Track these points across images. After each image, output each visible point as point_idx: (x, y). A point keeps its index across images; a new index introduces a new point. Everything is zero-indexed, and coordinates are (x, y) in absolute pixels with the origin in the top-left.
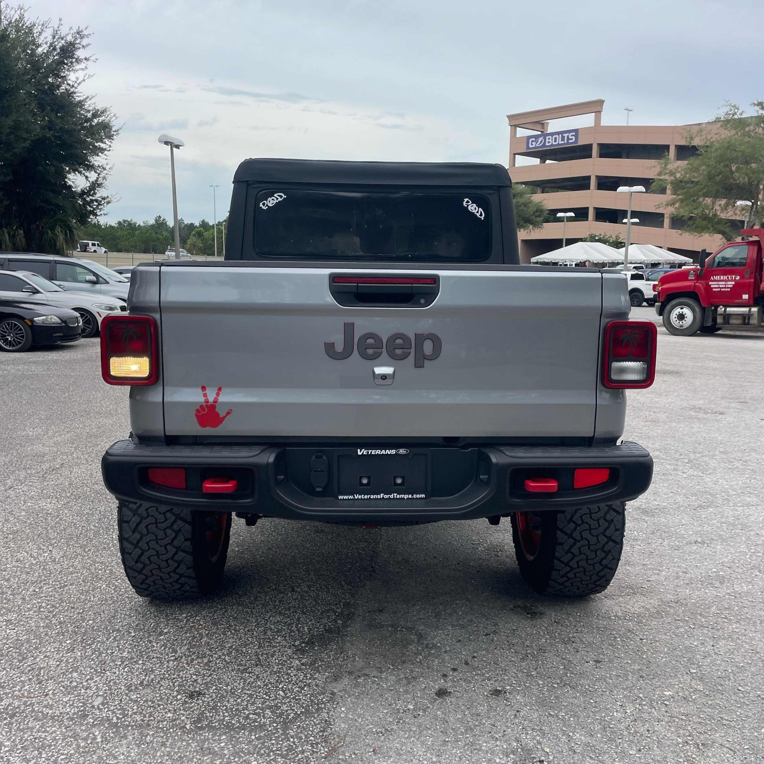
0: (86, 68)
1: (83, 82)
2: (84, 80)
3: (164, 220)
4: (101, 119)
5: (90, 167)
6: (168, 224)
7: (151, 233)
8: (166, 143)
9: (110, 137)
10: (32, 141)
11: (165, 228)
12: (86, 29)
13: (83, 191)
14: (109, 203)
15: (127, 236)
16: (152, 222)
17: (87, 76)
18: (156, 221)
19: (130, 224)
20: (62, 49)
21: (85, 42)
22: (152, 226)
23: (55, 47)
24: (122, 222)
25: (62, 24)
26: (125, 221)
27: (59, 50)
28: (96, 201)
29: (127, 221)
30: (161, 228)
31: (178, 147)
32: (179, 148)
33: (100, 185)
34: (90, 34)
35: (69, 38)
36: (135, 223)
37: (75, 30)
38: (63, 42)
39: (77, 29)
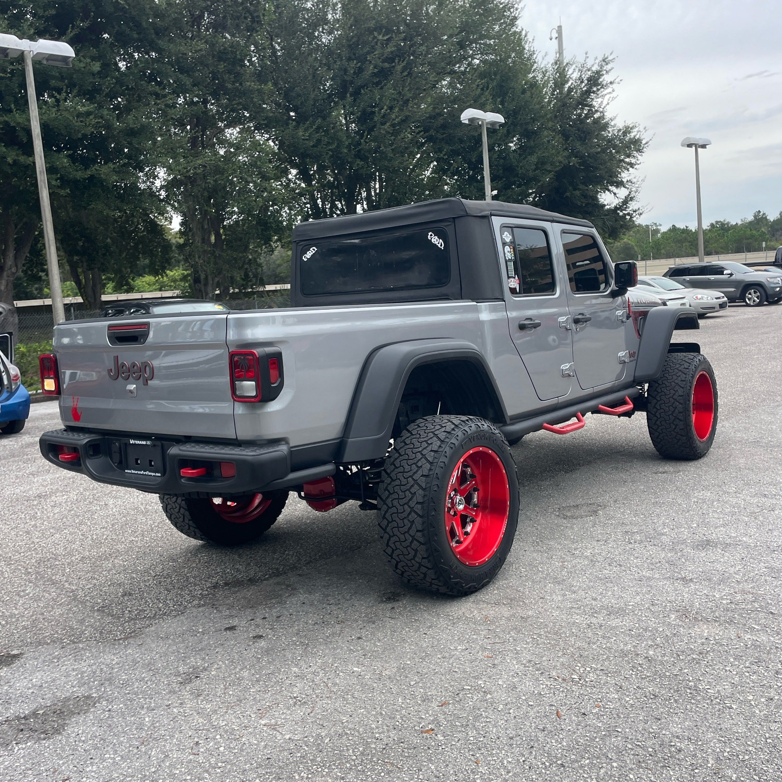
0: (613, 91)
1: (608, 106)
2: (608, 104)
3: (764, 214)
4: (632, 135)
5: (620, 184)
6: (768, 218)
7: (745, 231)
8: (689, 146)
9: (639, 151)
10: (556, 172)
11: (765, 223)
12: (611, 54)
13: (616, 207)
14: (641, 214)
15: (716, 237)
16: (750, 218)
17: (611, 99)
18: (755, 216)
19: (723, 224)
20: (589, 80)
21: (608, 67)
22: (750, 223)
23: (583, 80)
24: (714, 223)
25: (588, 57)
26: (717, 222)
27: (586, 82)
28: (628, 214)
29: (720, 222)
30: (760, 223)
31: (704, 146)
32: (706, 148)
33: (632, 199)
34: (614, 59)
35: (595, 68)
36: (728, 223)
37: (600, 58)
38: (589, 73)
39: (603, 56)
